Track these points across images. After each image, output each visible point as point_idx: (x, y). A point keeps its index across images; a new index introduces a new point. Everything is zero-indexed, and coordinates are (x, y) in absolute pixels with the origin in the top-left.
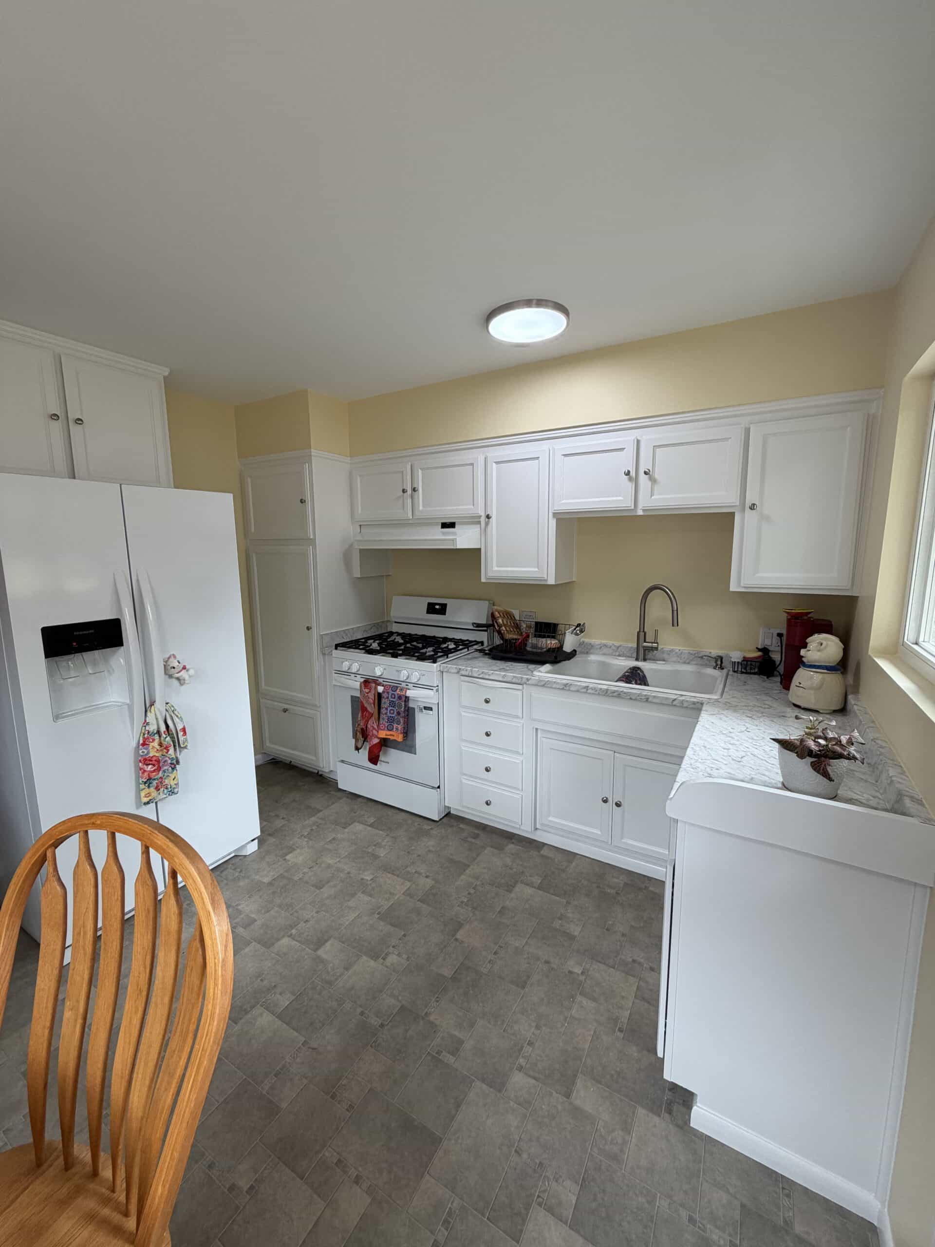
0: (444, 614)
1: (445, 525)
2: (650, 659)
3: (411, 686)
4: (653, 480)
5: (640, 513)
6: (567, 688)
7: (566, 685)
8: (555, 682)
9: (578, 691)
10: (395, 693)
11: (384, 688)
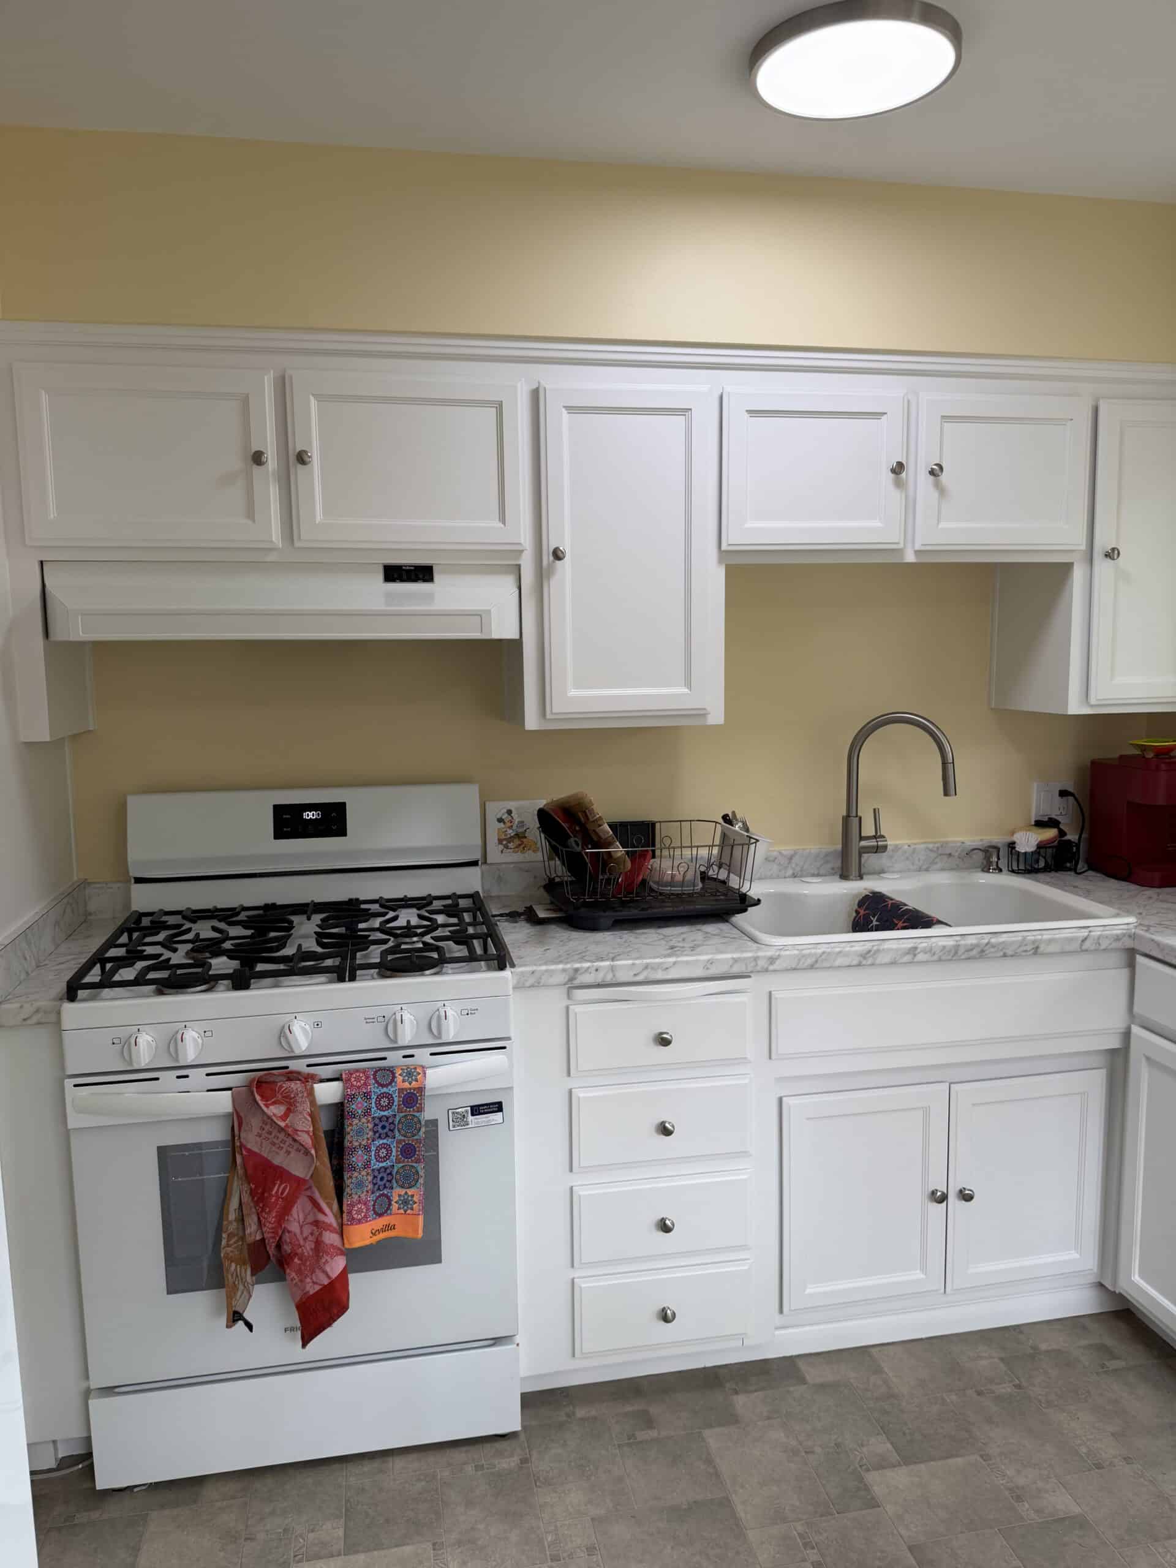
0: (342, 832)
1: (394, 573)
2: (869, 874)
3: (422, 1056)
4: (941, 490)
5: (910, 558)
6: (870, 961)
7: (865, 955)
8: (840, 952)
9: (893, 963)
10: (390, 1090)
11: (345, 1088)
